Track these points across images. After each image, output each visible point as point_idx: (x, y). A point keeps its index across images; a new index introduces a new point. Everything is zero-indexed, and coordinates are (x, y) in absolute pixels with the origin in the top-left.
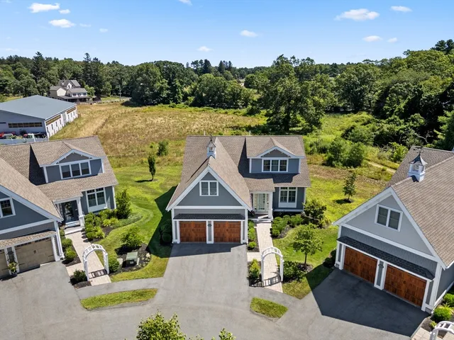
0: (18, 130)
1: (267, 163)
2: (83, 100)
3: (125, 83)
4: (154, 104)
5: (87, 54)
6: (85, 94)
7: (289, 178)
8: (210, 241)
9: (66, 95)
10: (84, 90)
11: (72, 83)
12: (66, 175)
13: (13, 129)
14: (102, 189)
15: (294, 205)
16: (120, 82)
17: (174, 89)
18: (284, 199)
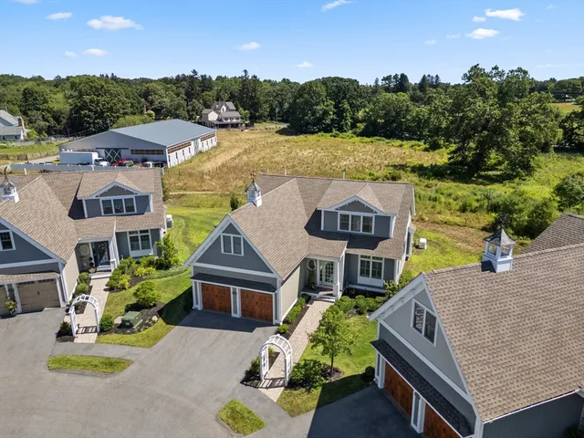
0: (139, 157)
1: (345, 218)
2: (235, 126)
3: (286, 106)
4: (313, 133)
5: (245, 71)
6: (237, 119)
7: (372, 243)
8: (237, 314)
9: (218, 120)
10: (237, 114)
11: (226, 106)
12: (108, 211)
13: (135, 156)
14: (147, 231)
15: (380, 282)
16: (281, 104)
17: (340, 113)
18: (365, 273)
